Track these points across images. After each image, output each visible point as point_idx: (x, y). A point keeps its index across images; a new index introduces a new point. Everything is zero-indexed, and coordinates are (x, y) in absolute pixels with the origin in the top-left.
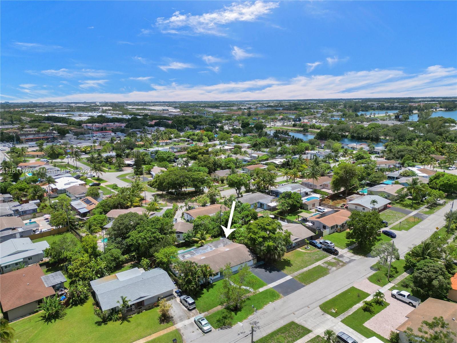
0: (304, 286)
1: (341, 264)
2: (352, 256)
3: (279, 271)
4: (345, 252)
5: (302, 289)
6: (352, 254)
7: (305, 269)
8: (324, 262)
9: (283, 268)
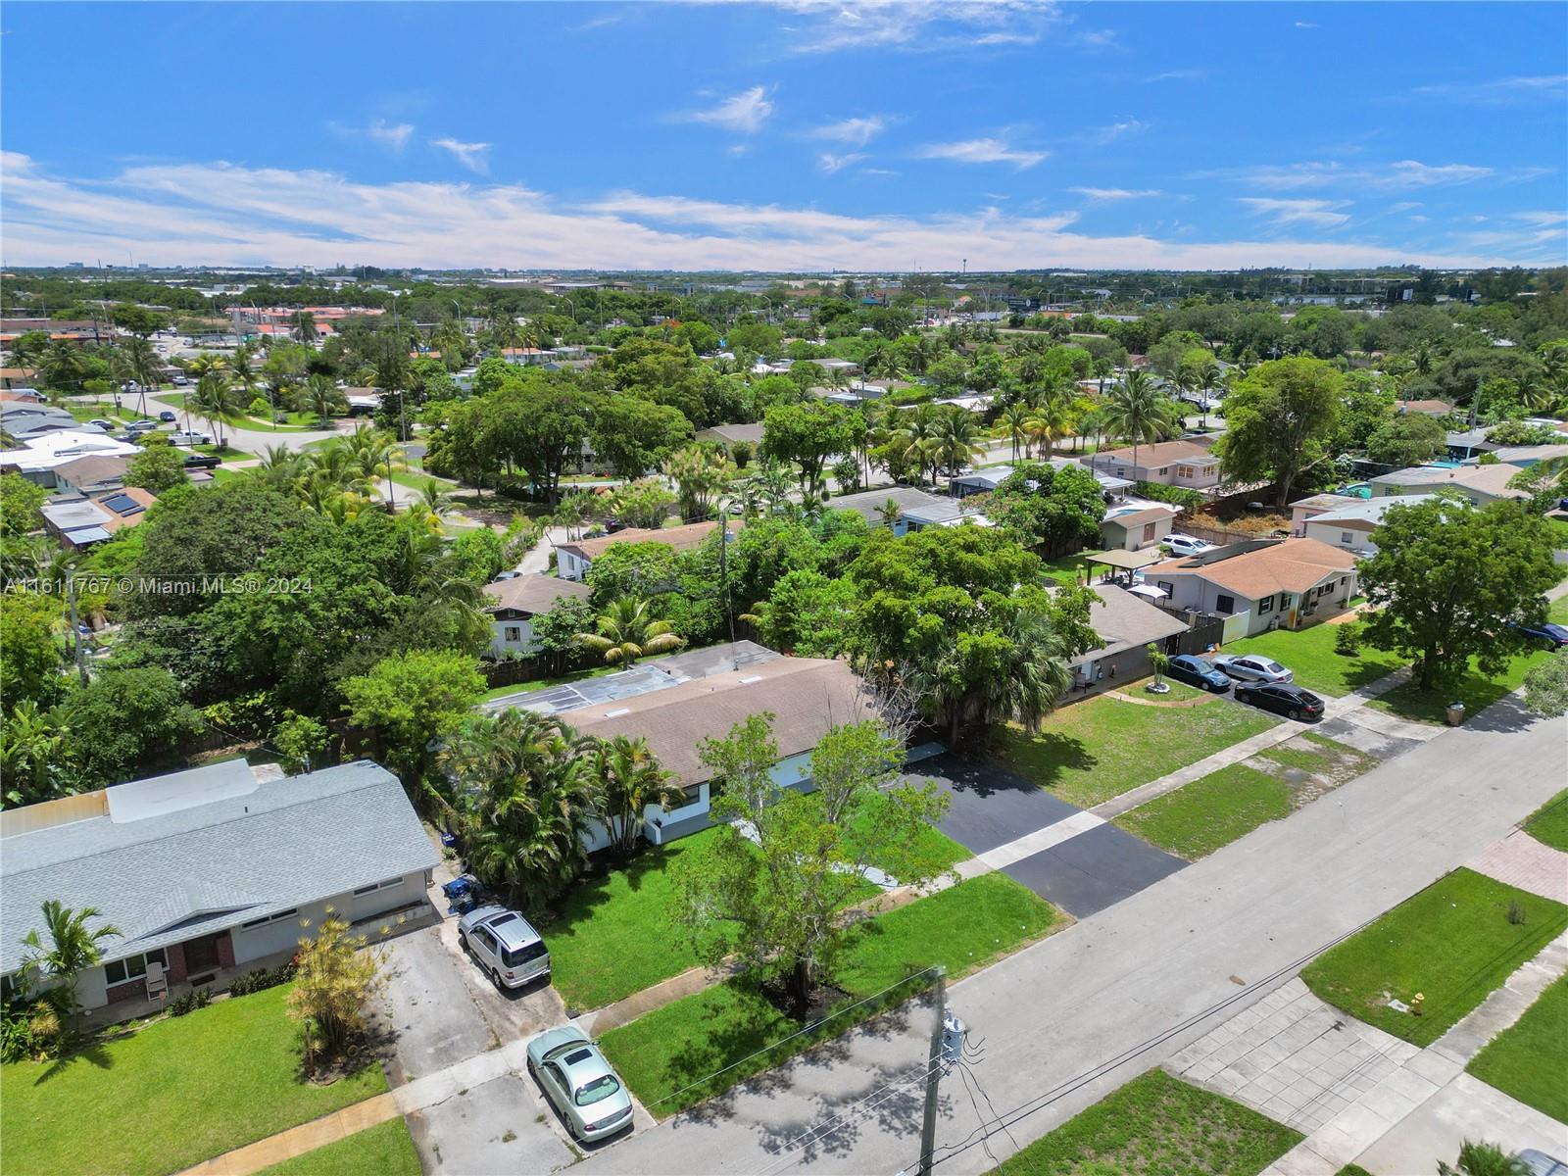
0: (1180, 865)
1: (1350, 759)
2: (1394, 728)
3: (1027, 785)
4: (1351, 707)
5: (1172, 877)
6: (1393, 720)
7: (1167, 783)
8: (1254, 750)
9: (1049, 777)
